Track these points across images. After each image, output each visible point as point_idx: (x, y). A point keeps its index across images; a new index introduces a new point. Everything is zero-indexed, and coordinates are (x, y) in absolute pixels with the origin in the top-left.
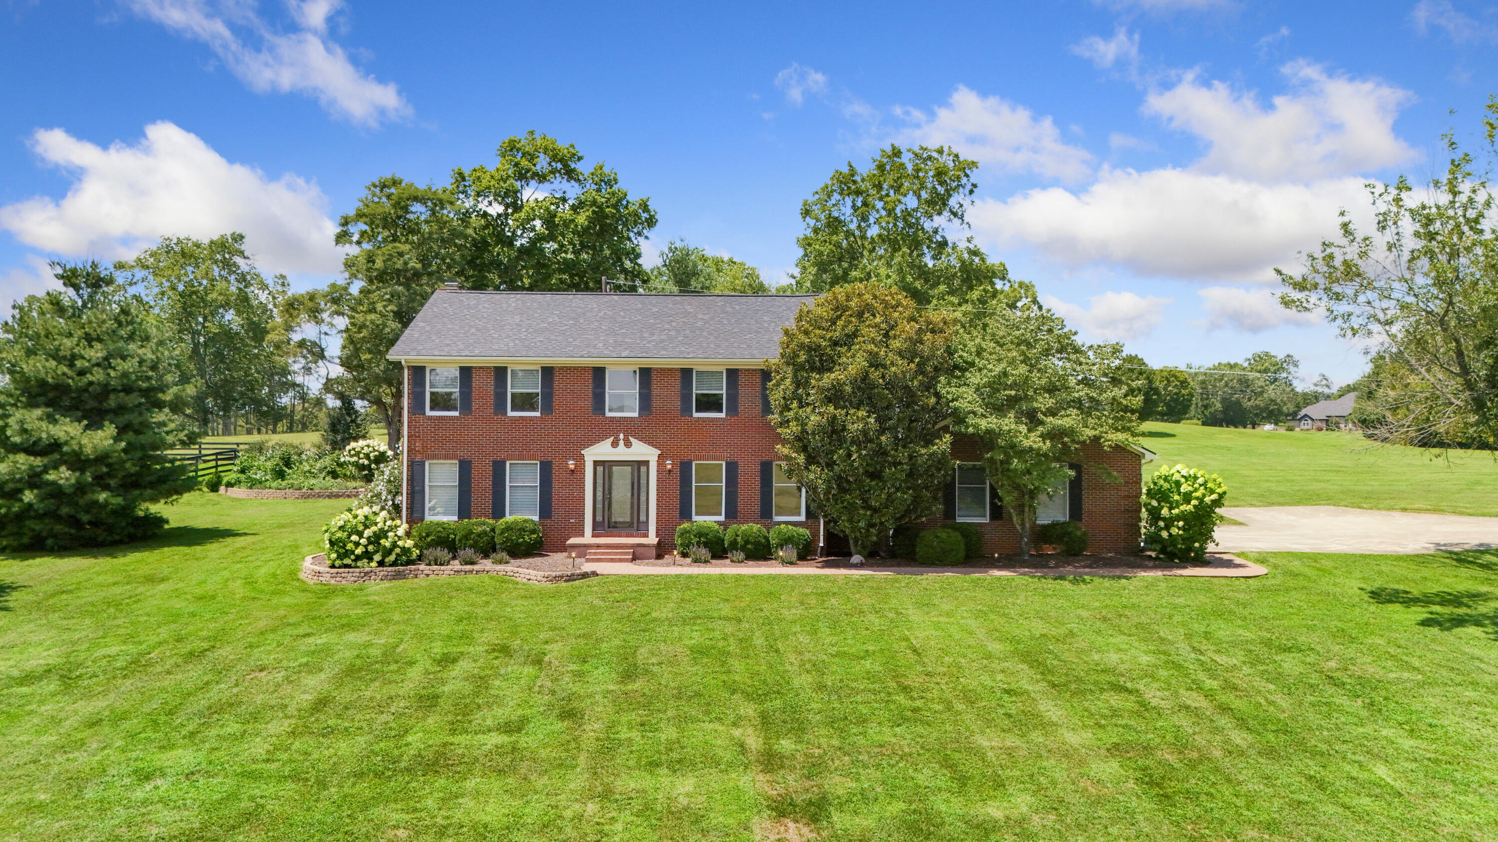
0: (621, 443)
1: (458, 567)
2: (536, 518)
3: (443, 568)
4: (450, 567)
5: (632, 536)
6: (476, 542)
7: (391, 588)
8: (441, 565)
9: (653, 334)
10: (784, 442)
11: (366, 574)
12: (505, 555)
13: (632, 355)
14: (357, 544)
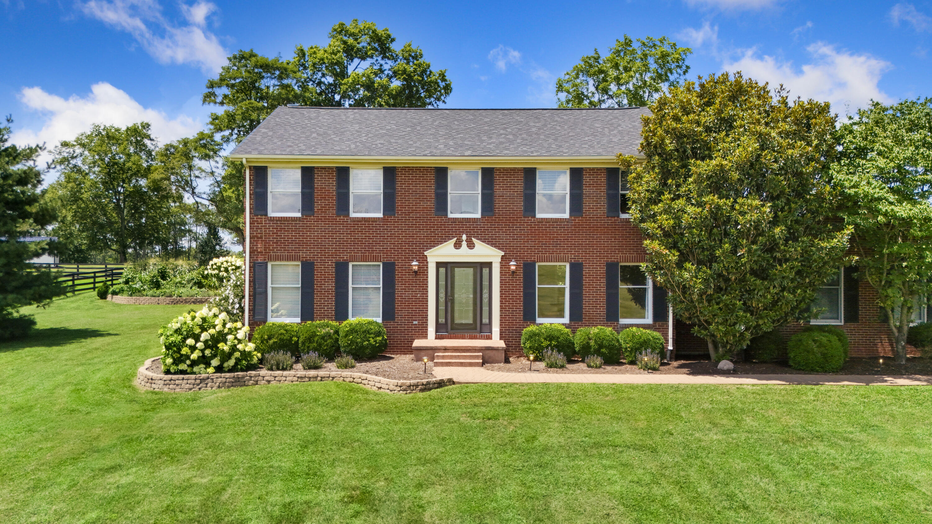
0: (464, 244)
1: (302, 373)
2: (379, 320)
3: (285, 373)
4: (292, 372)
5: (475, 338)
6: (320, 345)
7: (228, 397)
8: (284, 369)
9: (491, 138)
10: (652, 237)
11: (202, 380)
12: (349, 359)
13: (474, 154)
14: (193, 348)
